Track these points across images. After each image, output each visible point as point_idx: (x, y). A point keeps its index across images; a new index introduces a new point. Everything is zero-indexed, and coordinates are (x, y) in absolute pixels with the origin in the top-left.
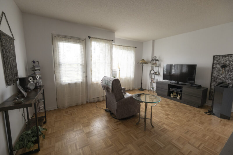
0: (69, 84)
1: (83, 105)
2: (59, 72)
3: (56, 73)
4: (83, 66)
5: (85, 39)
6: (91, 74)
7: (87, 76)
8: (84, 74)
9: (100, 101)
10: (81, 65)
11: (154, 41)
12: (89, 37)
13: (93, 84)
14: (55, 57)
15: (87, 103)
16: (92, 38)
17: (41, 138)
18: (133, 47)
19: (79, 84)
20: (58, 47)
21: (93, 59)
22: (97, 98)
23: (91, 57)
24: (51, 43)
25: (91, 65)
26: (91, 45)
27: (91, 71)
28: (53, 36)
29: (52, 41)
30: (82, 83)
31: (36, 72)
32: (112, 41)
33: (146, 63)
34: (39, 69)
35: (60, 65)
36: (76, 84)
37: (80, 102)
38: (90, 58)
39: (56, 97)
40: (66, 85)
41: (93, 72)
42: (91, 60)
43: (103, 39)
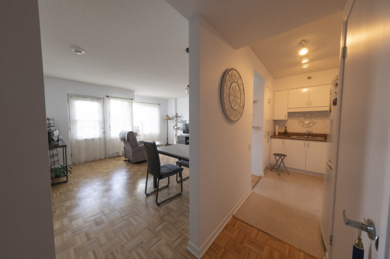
0: (86, 140)
1: (100, 160)
2: (75, 129)
3: (71, 130)
4: (101, 122)
5: (103, 98)
6: (110, 129)
7: (105, 132)
8: (102, 131)
9: (120, 156)
10: (99, 121)
11: (176, 99)
12: (108, 96)
13: (112, 140)
14: (71, 115)
15: (106, 158)
16: (111, 97)
17: (69, 173)
18: (157, 104)
19: (97, 139)
20: (74, 106)
21: (112, 116)
22: (117, 153)
23: (110, 114)
24: (67, 101)
25: (110, 122)
26: (109, 104)
27: (110, 127)
28: (69, 96)
29: (68, 100)
30: (99, 138)
31: (51, 128)
32: (132, 99)
33: (170, 119)
34: (54, 126)
35: (75, 121)
36: (93, 139)
37: (98, 157)
38: (108, 115)
39: (70, 153)
40: (82, 141)
41: (111, 128)
42: (110, 117)
43: (122, 98)
